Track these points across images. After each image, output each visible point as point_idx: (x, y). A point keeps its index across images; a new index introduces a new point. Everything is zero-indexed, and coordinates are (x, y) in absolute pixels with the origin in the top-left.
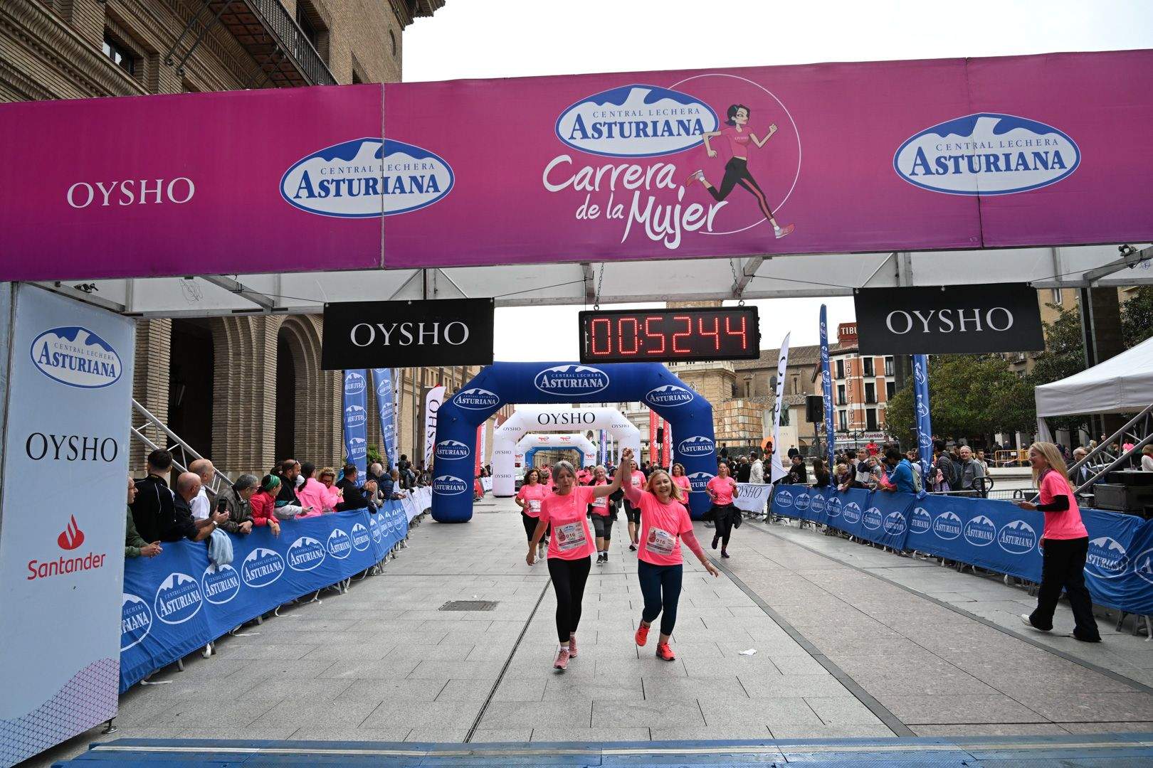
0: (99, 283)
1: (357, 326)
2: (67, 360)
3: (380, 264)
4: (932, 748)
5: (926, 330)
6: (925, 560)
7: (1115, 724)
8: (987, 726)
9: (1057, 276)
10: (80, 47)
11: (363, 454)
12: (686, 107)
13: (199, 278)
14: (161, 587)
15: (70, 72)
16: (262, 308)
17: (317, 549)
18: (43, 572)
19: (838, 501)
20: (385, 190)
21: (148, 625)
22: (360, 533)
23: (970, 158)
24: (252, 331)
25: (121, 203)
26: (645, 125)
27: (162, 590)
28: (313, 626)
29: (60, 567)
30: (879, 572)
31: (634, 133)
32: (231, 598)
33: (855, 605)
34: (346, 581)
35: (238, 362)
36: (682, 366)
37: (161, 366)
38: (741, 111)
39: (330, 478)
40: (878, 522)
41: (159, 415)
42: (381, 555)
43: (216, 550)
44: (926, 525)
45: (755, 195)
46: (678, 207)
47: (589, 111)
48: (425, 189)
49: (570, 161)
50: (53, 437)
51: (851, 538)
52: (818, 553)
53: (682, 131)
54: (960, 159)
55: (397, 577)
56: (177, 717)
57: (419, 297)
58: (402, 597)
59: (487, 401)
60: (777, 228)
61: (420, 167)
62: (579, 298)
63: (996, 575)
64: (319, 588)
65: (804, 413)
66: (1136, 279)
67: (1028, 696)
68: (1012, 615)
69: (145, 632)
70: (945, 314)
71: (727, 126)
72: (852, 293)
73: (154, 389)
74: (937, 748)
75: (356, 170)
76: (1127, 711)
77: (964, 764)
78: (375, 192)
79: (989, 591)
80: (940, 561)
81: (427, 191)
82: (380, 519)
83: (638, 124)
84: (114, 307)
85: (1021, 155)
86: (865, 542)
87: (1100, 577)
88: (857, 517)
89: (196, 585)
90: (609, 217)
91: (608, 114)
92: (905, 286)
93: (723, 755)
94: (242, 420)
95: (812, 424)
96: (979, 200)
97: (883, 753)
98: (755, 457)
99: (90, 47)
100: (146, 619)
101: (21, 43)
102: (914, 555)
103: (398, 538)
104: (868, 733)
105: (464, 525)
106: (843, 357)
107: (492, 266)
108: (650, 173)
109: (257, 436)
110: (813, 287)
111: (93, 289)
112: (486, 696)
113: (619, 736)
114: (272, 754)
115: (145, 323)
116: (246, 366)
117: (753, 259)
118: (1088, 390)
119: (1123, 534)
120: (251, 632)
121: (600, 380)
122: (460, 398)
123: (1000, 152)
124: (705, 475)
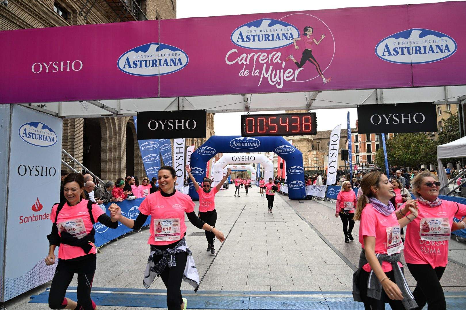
0: (47, 104)
1: (151, 122)
2: (34, 136)
3: (158, 95)
5: (387, 123)
9: (446, 99)
10: (45, 9)
12: (286, 28)
13: (85, 102)
15: (41, 19)
16: (112, 114)
18: (26, 221)
20: (160, 65)
23: (408, 48)
24: (116, 124)
25: (53, 71)
26: (269, 36)
28: (138, 242)
29: (33, 218)
31: (264, 39)
32: (105, 231)
35: (111, 136)
36: (291, 137)
37: (80, 137)
38: (310, 29)
41: (79, 157)
45: (315, 65)
46: (282, 71)
47: (245, 30)
48: (176, 64)
49: (237, 52)
50: (29, 166)
53: (284, 38)
54: (404, 49)
57: (177, 109)
59: (211, 152)
60: (324, 79)
61: (174, 55)
62: (242, 109)
70: (396, 116)
71: (304, 36)
72: (357, 107)
73: (77, 147)
75: (148, 56)
78: (156, 66)
81: (177, 65)
83: (265, 35)
84: (54, 114)
85: (431, 47)
90: (253, 75)
91: (253, 31)
92: (380, 104)
93: (300, 298)
94: (113, 159)
95: (344, 161)
96: (412, 66)
98: (318, 175)
99: (49, 9)
101: (21, 7)
107: (206, 96)
108: (270, 56)
109: (119, 166)
110: (341, 104)
111: (45, 107)
112: (205, 271)
113: (257, 289)
114: (117, 294)
115: (73, 120)
116: (114, 137)
117: (314, 92)
118: (459, 147)
120: (114, 244)
121: (256, 143)
122: (200, 150)
123: (421, 46)
124: (299, 182)
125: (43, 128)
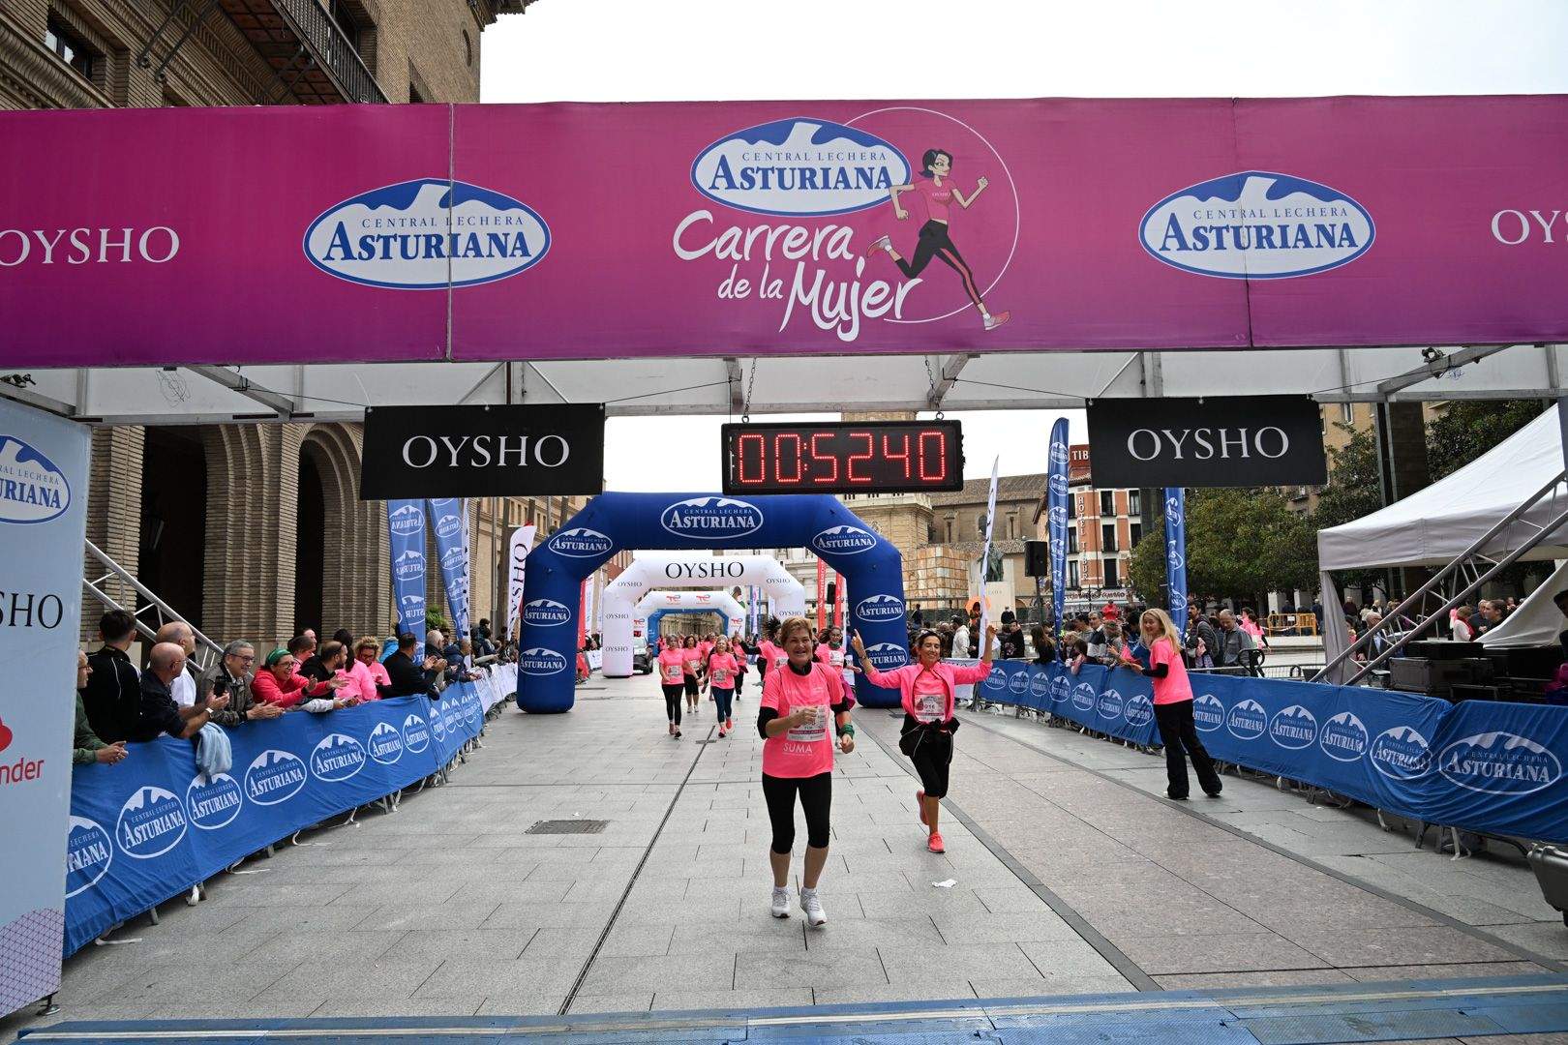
0: (36, 373)
1: (411, 440)
3: (445, 354)
4: (1183, 1004)
5: (1179, 456)
7: (1412, 968)
8: (1253, 974)
9: (1345, 387)
11: (421, 617)
12: (868, 150)
13: (184, 368)
14: (125, 807)
16: (276, 412)
17: (353, 751)
19: (1066, 681)
20: (454, 253)
21: (105, 861)
22: (416, 728)
23: (1237, 229)
24: (263, 445)
25: (71, 261)
26: (813, 172)
27: (128, 810)
28: (347, 858)
30: (1118, 775)
31: (798, 183)
32: (228, 822)
33: (1086, 819)
34: (395, 794)
35: (241, 489)
36: (862, 500)
37: (131, 494)
38: (941, 158)
39: (372, 652)
40: (1117, 709)
41: (126, 562)
42: (444, 759)
43: (207, 754)
45: (958, 270)
46: (856, 286)
47: (737, 152)
48: (509, 252)
49: (711, 220)
51: (1082, 731)
52: (1037, 750)
53: (862, 182)
54: (1224, 231)
55: (467, 788)
56: (149, 991)
57: (501, 401)
58: (473, 817)
59: (595, 546)
60: (986, 316)
61: (503, 220)
62: (722, 406)
63: (1266, 777)
64: (356, 805)
65: (1022, 564)
66: (1444, 393)
67: (1305, 934)
68: (1287, 830)
69: (102, 870)
70: (1203, 435)
71: (923, 177)
72: (1084, 405)
73: (118, 526)
74: (1188, 1004)
75: (413, 223)
76: (1427, 951)
77: (1223, 1024)
78: (440, 255)
79: (1257, 799)
81: (513, 255)
82: (443, 708)
83: (802, 171)
84: (60, 409)
85: (1301, 228)
86: (1100, 736)
87: (1397, 778)
88: (1090, 703)
89: (179, 805)
90: (763, 296)
91: (763, 156)
92: (1153, 396)
93: (909, 1021)
94: (247, 570)
95: (1034, 577)
96: (1247, 284)
97: (1119, 1013)
98: (958, 623)
99: (27, 37)
100: (104, 852)
103: (469, 735)
104: (1100, 988)
105: (562, 716)
106: (1074, 490)
107: (604, 358)
108: (819, 238)
109: (269, 593)
110: (1035, 396)
111: (28, 383)
112: (590, 951)
113: (770, 1001)
114: (285, 1037)
115: (105, 432)
116: (253, 494)
117: (955, 357)
118: (1382, 536)
119: (1425, 723)
120: (258, 868)
121: (751, 518)
122: (558, 541)
123: (1274, 223)
124: (891, 647)
125: (21, 457)
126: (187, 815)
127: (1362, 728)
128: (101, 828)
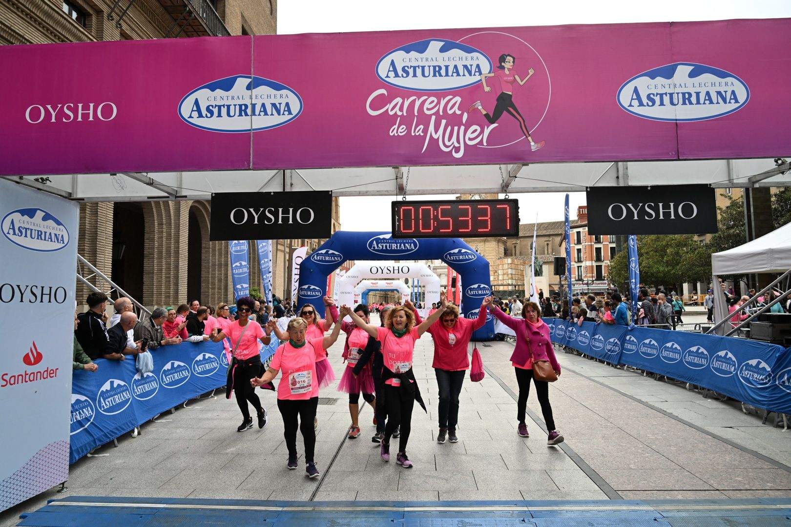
0: (51, 177)
1: (235, 210)
2: (29, 232)
3: (249, 166)
4: (633, 508)
5: (636, 218)
6: (632, 372)
7: (760, 491)
8: (672, 492)
9: (730, 180)
10: (46, 7)
12: (469, 55)
13: (121, 175)
14: (102, 389)
15: (40, 24)
16: (168, 195)
17: (213, 361)
18: (12, 382)
19: (574, 329)
20: (253, 113)
21: (92, 416)
23: (671, 95)
24: (171, 208)
25: (64, 120)
26: (440, 68)
27: (102, 391)
28: (209, 415)
29: (25, 378)
30: (601, 380)
31: (432, 73)
32: (152, 396)
33: (584, 404)
35: (161, 230)
37: (107, 232)
38: (509, 59)
40: (601, 345)
41: (106, 266)
43: (141, 363)
44: (634, 347)
45: (518, 120)
46: (463, 128)
47: (400, 57)
48: (282, 113)
49: (386, 94)
50: (18, 286)
51: (582, 356)
53: (466, 73)
54: (664, 96)
56: (111, 481)
57: (279, 189)
59: (334, 258)
60: (532, 144)
61: (278, 96)
62: (392, 191)
63: (681, 383)
64: (215, 388)
65: (552, 267)
66: (786, 182)
67: (700, 470)
68: (691, 412)
69: (90, 421)
70: (649, 207)
71: (498, 69)
72: (585, 189)
73: (102, 249)
74: (637, 508)
75: (233, 98)
76: (768, 482)
78: (246, 115)
79: (675, 394)
80: (643, 372)
81: (284, 114)
83: (434, 67)
84: (64, 194)
85: (708, 93)
86: (592, 358)
87: (753, 386)
88: (587, 341)
89: (128, 388)
90: (413, 134)
91: (413, 60)
92: (623, 186)
93: (488, 512)
94: (164, 270)
95: (558, 276)
96: (676, 125)
97: (599, 511)
99: (54, 7)
100: (91, 412)
102: (625, 368)
104: (589, 497)
106: (580, 230)
107: (332, 168)
108: (443, 103)
109: (175, 281)
110: (558, 185)
111: (48, 181)
112: (326, 467)
113: (417, 497)
114: (174, 508)
115: (95, 205)
116: (167, 232)
117: (516, 165)
118: (748, 257)
119: (769, 357)
120: (166, 419)
121: (412, 244)
122: (316, 256)
123: (693, 91)
125: (45, 219)
126: (132, 393)
127: (734, 359)
128: (90, 401)
